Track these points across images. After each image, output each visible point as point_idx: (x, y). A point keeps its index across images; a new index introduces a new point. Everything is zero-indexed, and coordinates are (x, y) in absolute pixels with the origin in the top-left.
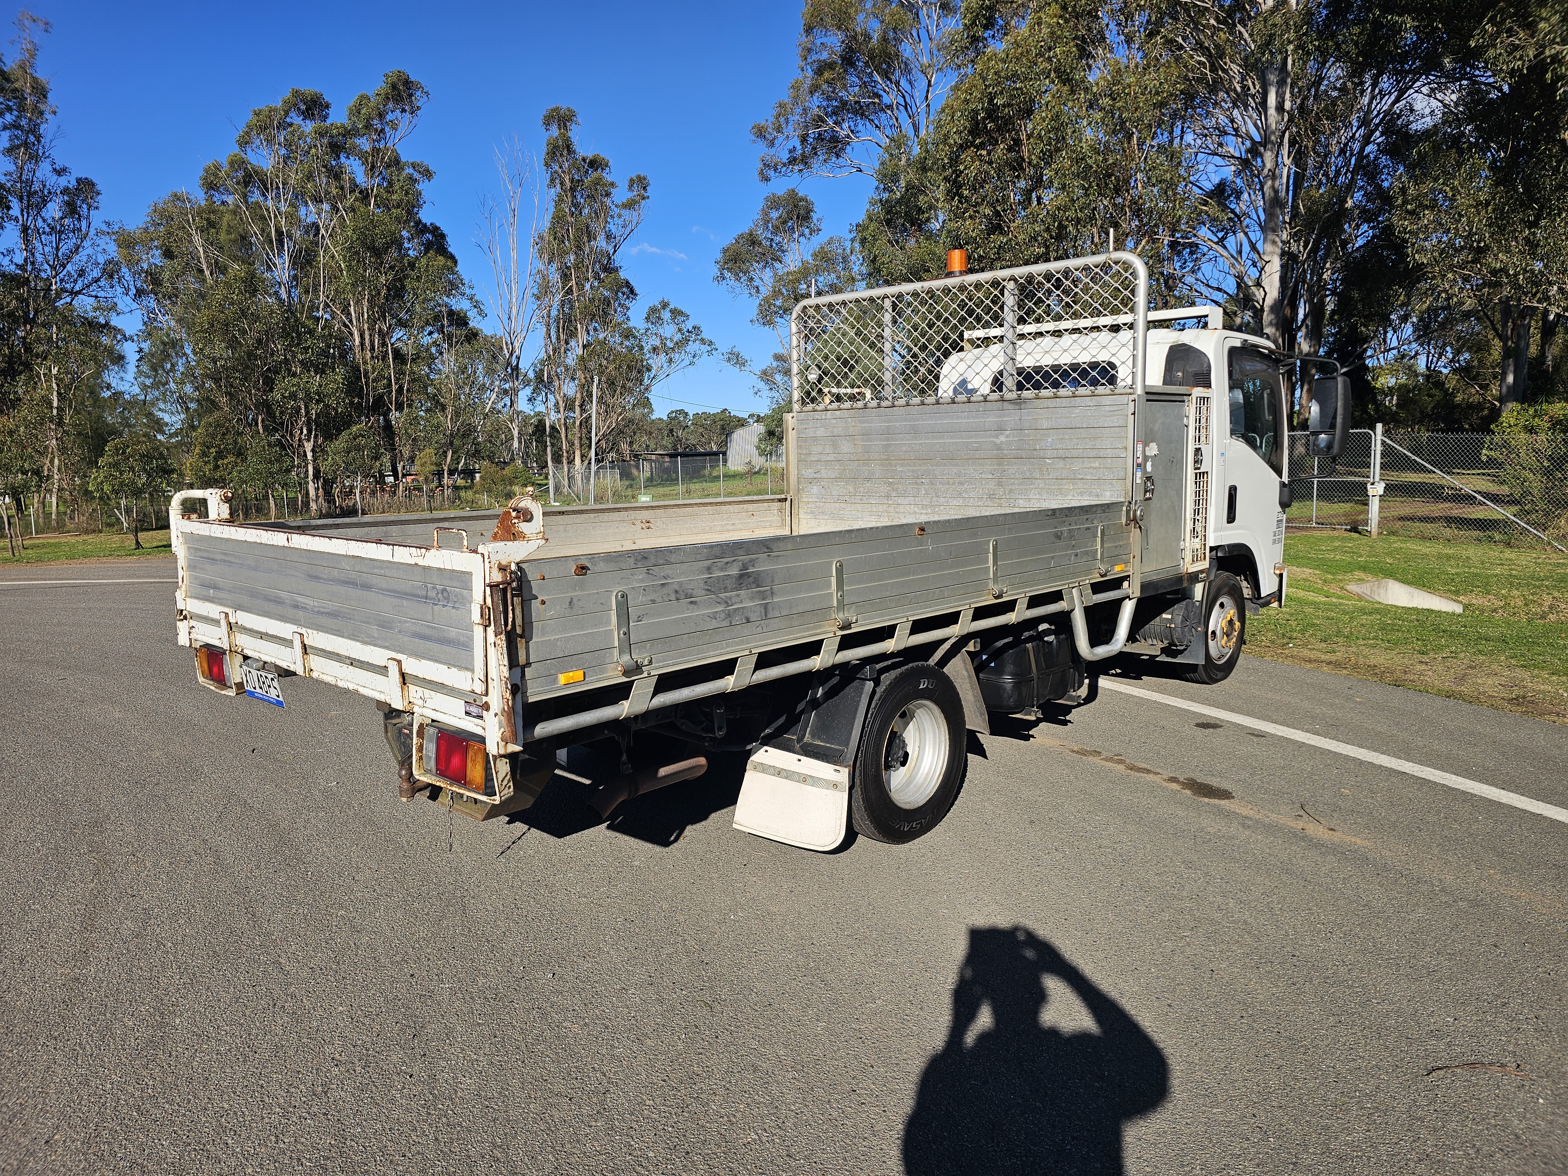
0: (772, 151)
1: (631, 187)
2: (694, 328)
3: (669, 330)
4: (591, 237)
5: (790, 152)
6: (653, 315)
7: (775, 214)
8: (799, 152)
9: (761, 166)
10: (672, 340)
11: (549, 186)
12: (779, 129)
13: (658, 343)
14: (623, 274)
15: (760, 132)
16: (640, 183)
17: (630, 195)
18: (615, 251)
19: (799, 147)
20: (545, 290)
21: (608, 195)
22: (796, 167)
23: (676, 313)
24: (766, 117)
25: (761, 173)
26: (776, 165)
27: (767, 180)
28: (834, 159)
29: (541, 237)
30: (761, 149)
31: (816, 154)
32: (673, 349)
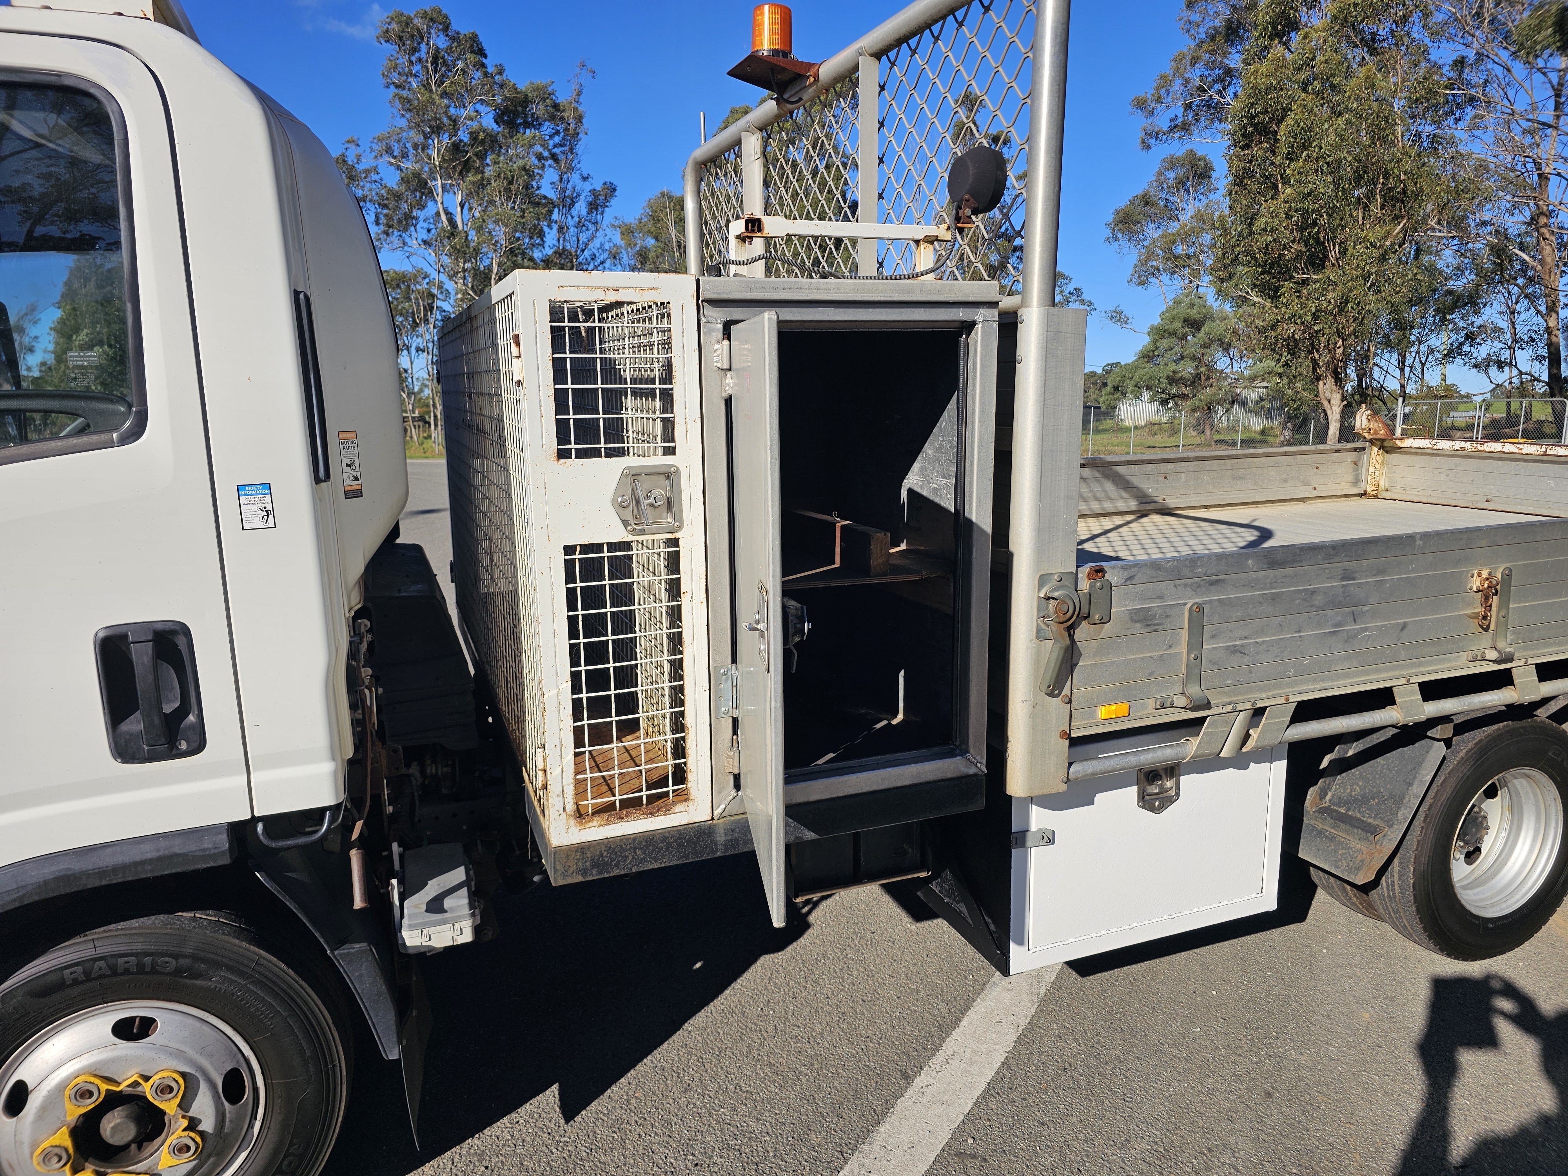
0: (1150, 120)
2: (1075, 289)
5: (1172, 120)
7: (1171, 175)
8: (1181, 120)
9: (1142, 135)
12: (1159, 100)
15: (1140, 104)
19: (1180, 114)
22: (1177, 135)
23: (1059, 275)
24: (1147, 90)
25: (1143, 142)
26: (1157, 133)
27: (1148, 147)
28: (1217, 124)
30: (1141, 121)
31: (1198, 120)
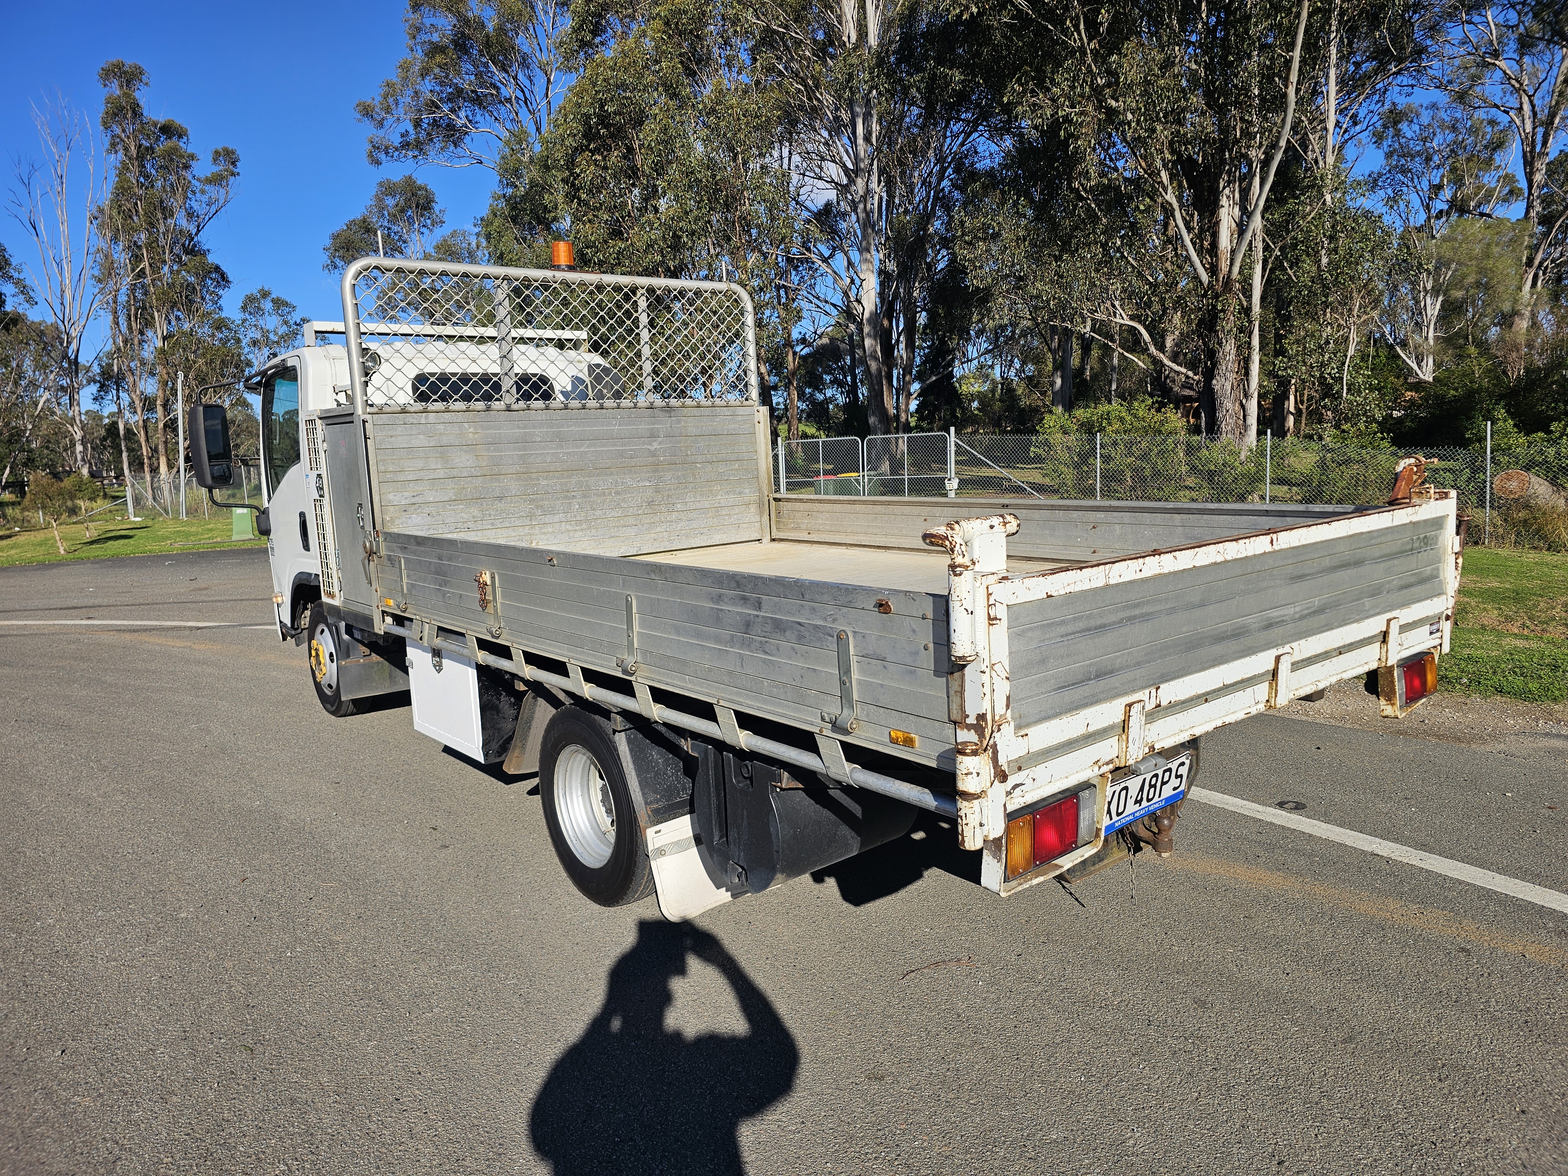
0: (381, 133)
1: (215, 160)
2: (302, 321)
3: (272, 322)
4: (168, 213)
5: (402, 136)
6: (251, 304)
7: (390, 202)
8: (412, 136)
9: (370, 147)
10: (276, 334)
11: (109, 152)
12: (388, 110)
13: (258, 335)
14: (211, 259)
15: (367, 112)
16: (229, 157)
17: (216, 169)
18: (198, 231)
19: (412, 131)
20: (109, 271)
21: (186, 167)
22: (410, 153)
23: (279, 303)
24: (374, 96)
25: (371, 155)
26: (387, 148)
27: (379, 163)
28: (452, 148)
29: (101, 211)
30: (368, 129)
31: (431, 140)
32: (277, 343)
